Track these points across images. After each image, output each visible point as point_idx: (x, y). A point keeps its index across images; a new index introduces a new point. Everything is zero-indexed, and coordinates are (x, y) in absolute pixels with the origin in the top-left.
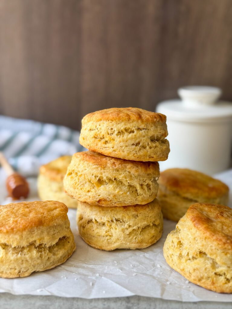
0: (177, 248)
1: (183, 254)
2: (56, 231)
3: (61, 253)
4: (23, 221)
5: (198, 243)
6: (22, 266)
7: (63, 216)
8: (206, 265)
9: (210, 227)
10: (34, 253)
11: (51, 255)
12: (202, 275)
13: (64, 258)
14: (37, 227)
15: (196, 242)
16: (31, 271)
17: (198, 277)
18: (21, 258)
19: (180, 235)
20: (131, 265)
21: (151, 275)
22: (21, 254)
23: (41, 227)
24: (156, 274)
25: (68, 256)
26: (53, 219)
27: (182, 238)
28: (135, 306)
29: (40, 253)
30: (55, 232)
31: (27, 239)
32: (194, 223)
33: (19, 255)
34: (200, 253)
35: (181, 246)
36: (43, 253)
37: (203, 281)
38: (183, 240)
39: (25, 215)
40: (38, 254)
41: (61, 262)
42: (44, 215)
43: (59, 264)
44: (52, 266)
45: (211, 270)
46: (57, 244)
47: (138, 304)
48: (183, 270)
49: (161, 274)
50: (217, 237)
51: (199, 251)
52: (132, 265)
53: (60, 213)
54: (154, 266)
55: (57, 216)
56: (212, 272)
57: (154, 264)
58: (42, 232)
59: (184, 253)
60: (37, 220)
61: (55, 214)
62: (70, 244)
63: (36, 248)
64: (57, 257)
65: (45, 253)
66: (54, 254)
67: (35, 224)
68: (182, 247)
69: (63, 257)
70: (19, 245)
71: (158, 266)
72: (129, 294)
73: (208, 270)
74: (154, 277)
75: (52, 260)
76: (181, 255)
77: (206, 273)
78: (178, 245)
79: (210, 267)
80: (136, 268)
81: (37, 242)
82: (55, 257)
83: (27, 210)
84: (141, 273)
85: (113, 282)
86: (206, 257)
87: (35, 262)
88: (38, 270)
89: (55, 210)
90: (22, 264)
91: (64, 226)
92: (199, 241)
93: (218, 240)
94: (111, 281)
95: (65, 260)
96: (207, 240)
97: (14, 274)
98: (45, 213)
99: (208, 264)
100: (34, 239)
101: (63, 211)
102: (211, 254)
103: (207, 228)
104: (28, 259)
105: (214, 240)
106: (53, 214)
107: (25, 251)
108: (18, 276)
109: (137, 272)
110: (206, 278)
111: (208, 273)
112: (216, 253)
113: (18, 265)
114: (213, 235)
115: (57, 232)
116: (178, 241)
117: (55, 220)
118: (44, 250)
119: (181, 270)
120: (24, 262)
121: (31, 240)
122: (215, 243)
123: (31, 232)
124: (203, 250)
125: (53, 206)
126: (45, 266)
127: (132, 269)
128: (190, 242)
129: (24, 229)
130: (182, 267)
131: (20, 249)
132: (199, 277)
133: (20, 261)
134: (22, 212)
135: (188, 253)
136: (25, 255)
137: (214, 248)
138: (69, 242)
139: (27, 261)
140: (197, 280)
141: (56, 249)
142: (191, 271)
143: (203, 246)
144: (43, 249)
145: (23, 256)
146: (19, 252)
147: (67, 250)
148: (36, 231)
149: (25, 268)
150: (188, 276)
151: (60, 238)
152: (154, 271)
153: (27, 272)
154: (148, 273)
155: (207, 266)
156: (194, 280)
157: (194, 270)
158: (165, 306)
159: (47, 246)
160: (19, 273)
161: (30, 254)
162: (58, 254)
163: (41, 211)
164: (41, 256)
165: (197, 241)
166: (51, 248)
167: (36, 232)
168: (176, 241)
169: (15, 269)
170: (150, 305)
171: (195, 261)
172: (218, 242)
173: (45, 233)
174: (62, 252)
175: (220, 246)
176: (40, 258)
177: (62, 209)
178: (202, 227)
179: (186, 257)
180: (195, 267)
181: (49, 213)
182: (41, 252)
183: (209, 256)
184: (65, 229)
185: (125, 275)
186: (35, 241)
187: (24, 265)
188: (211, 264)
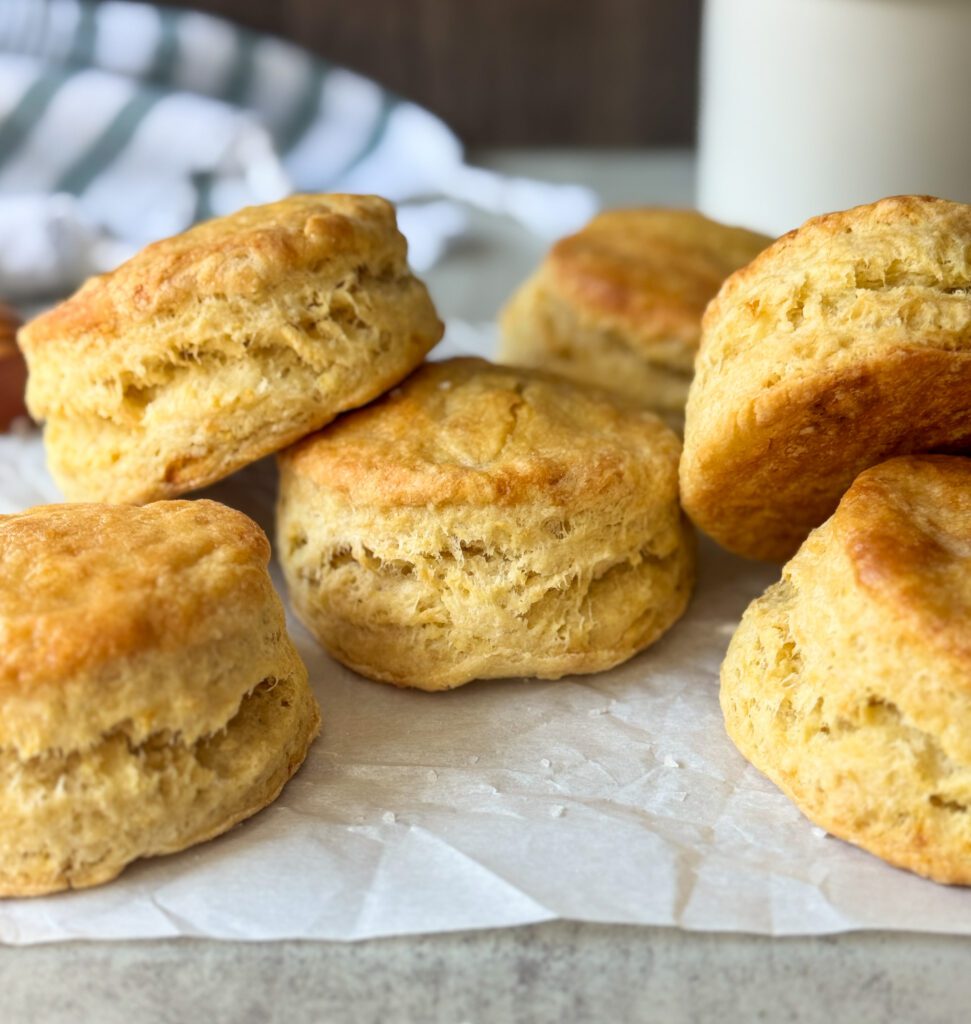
0: (774, 674)
1: (797, 705)
2: (226, 665)
3: (253, 765)
4: (57, 633)
5: (865, 660)
6: (76, 841)
7: (251, 585)
8: (891, 761)
9: (929, 589)
10: (131, 776)
11: (210, 777)
12: (871, 804)
13: (270, 780)
14: (131, 655)
15: (860, 656)
16: (120, 858)
17: (852, 810)
18: (68, 805)
19: (791, 613)
20: (545, 763)
21: (634, 811)
22: (67, 787)
23: (151, 656)
24: (655, 804)
25: (290, 768)
26: (202, 606)
27: (798, 632)
28: (560, 958)
29: (156, 777)
30: (219, 671)
31: (91, 714)
32: (861, 564)
33: (59, 793)
34: (874, 703)
35: (795, 663)
36: (171, 771)
37: (876, 828)
38: (804, 640)
39: (60, 594)
40: (146, 779)
41: (259, 800)
42: (159, 593)
43: (249, 812)
44: (218, 824)
45: (915, 780)
46: (233, 724)
47: (573, 950)
48: (793, 773)
49: (681, 800)
50: (952, 639)
51: (868, 695)
52: (551, 765)
53: (233, 574)
54: (650, 761)
55: (221, 593)
56: (919, 793)
57: (651, 752)
58: (159, 678)
59: (804, 699)
60: (124, 622)
61: (210, 583)
62: (293, 710)
63: (134, 751)
64: (240, 783)
65: (181, 772)
66: (224, 772)
67: (120, 646)
68: (801, 669)
69: (268, 779)
70: (54, 745)
71: (670, 762)
72: (530, 911)
73: (900, 781)
74: (646, 820)
75: (215, 800)
76: (790, 707)
77: (892, 794)
78: (783, 663)
79: (910, 770)
80: (569, 777)
81: (137, 725)
82: (231, 785)
83: (69, 565)
84: (586, 804)
85: (460, 856)
86: (897, 724)
87: (137, 818)
88: (153, 850)
89: (204, 560)
90: (77, 830)
91: (260, 637)
92: (869, 652)
93: (957, 652)
94: (452, 850)
95: (275, 789)
96: (906, 648)
97: (45, 879)
98: (161, 581)
99: (902, 756)
100: (120, 714)
101: (245, 562)
102: (919, 715)
103: (914, 596)
104: (103, 805)
105: (937, 652)
106: (202, 583)
107: (86, 770)
108: (61, 886)
109: (572, 799)
110: (890, 817)
111: (899, 796)
112: (940, 711)
113: (58, 837)
114: (937, 630)
115: (231, 671)
116: (782, 643)
117: (213, 611)
118: (176, 759)
119: (783, 773)
120: (86, 822)
121: (109, 719)
122: (943, 665)
123: (105, 682)
124: (887, 695)
125: (193, 535)
126: (188, 831)
127: (549, 782)
128: (833, 654)
129: (72, 668)
130: (786, 763)
131: (57, 764)
132: (860, 811)
133: (66, 821)
134: (44, 580)
135: (821, 701)
136: (85, 787)
137: (934, 686)
138: (285, 704)
139: (97, 815)
140: (850, 822)
141: (227, 747)
142: (824, 785)
143: (886, 673)
144: (168, 754)
145: (78, 794)
146: (57, 774)
147: (280, 747)
148: (126, 674)
149: (93, 847)
150: (813, 803)
151: (245, 696)
152: (650, 785)
153: (101, 867)
154: (621, 797)
155: (896, 765)
156: (836, 821)
157: (839, 779)
158: (692, 954)
159: (189, 740)
160: (69, 874)
161: (108, 783)
162: (241, 769)
163: (141, 567)
164: (163, 788)
165: (863, 649)
166: (205, 749)
167: (129, 681)
168: (773, 642)
169: (47, 856)
170: (626, 953)
171: (847, 739)
172: (956, 662)
173: (174, 682)
174: (260, 760)
175: (964, 680)
176: (160, 798)
177: (239, 553)
178: (890, 589)
179: (809, 719)
180: (845, 767)
181: (178, 579)
182: (160, 767)
183: (908, 720)
184: (263, 647)
185: (514, 815)
186: (129, 722)
187: (89, 836)
188: (916, 755)
